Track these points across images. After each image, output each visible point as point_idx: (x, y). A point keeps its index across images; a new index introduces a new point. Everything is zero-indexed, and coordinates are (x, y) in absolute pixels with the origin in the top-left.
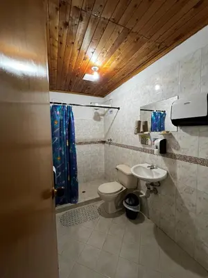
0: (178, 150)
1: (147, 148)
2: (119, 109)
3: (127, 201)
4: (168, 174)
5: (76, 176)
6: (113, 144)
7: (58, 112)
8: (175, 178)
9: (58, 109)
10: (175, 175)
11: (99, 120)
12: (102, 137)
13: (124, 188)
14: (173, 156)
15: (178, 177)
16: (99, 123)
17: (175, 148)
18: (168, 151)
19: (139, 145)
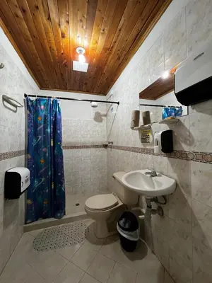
0: (190, 145)
1: (148, 147)
2: (118, 103)
3: (122, 222)
4: (176, 184)
5: (62, 183)
6: (114, 147)
7: (42, 107)
8: (189, 192)
9: (42, 103)
10: (188, 186)
11: (101, 121)
12: (104, 141)
13: (120, 204)
14: (183, 156)
15: (194, 191)
16: (101, 124)
17: (185, 143)
18: (176, 148)
19: (139, 145)
